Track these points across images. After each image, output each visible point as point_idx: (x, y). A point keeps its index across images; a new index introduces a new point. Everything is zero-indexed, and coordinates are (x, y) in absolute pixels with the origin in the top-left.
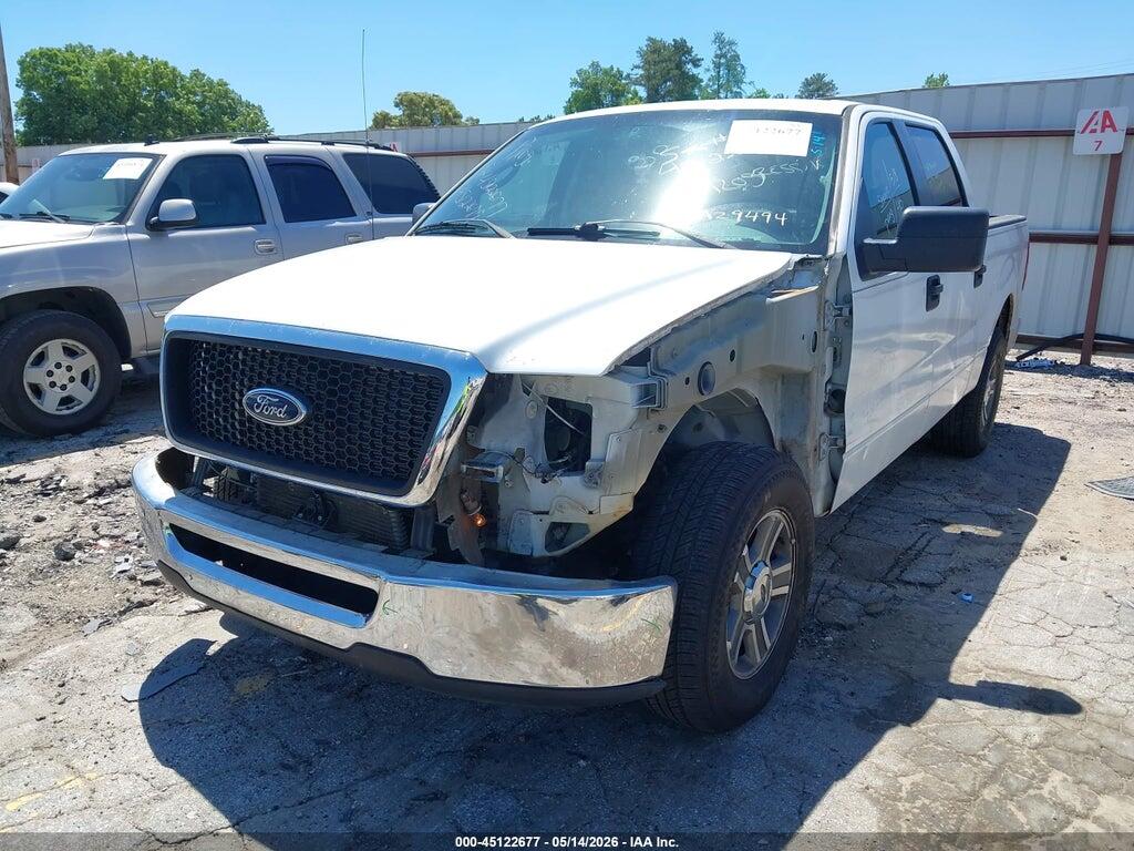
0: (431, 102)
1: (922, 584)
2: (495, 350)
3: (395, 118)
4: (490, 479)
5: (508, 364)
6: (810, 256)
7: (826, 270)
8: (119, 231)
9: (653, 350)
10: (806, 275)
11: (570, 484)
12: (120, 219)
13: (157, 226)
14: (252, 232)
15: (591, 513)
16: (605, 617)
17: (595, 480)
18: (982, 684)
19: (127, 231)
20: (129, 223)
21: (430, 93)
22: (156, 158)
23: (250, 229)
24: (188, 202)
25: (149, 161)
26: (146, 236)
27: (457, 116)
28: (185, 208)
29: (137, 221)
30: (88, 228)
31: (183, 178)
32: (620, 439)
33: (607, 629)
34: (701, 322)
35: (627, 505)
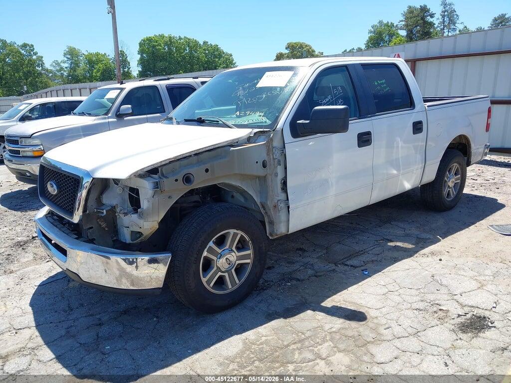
0: (301, 46)
1: (352, 266)
2: (94, 170)
3: (285, 54)
4: (101, 215)
5: (100, 175)
6: (265, 130)
7: (272, 135)
8: (105, 118)
9: (160, 169)
10: (263, 137)
11: (134, 217)
12: (106, 114)
13: (120, 116)
14: (159, 116)
15: (140, 228)
16: (146, 267)
17: (141, 216)
18: (334, 307)
19: (108, 118)
20: (109, 115)
21: (302, 42)
22: (122, 89)
23: (158, 115)
24: (130, 106)
25: (119, 91)
26: (116, 120)
27: (314, 51)
28: (129, 108)
29: (113, 114)
30: (94, 118)
31: (131, 97)
32: (149, 201)
33: (147, 272)
34: (191, 158)
35: (156, 226)
